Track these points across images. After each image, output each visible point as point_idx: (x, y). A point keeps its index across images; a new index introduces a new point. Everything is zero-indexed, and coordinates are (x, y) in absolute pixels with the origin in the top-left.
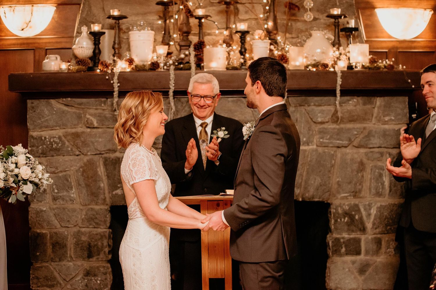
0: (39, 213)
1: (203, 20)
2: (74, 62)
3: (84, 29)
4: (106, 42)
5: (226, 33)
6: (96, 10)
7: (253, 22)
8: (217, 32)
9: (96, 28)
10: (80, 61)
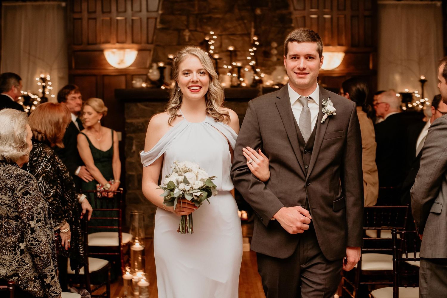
0: (131, 163)
1: (218, 61)
2: (149, 82)
3: (155, 65)
4: (167, 72)
5: (230, 67)
6: (160, 54)
7: (245, 61)
8: (225, 67)
9: (161, 65)
10: (152, 82)
